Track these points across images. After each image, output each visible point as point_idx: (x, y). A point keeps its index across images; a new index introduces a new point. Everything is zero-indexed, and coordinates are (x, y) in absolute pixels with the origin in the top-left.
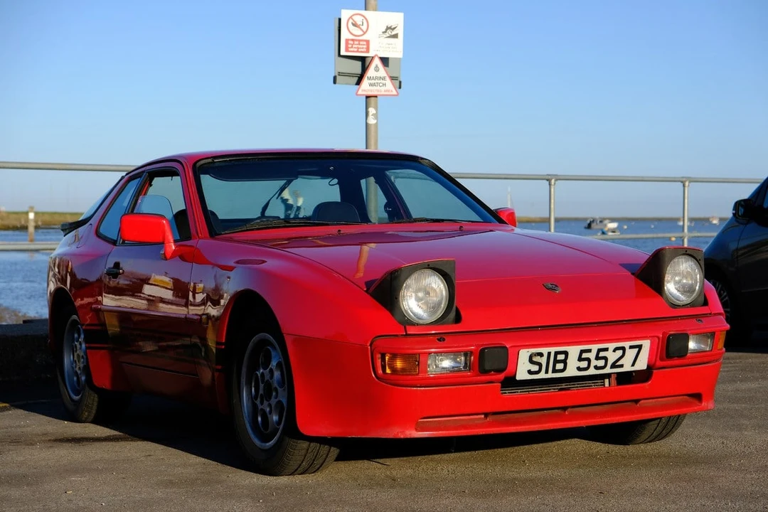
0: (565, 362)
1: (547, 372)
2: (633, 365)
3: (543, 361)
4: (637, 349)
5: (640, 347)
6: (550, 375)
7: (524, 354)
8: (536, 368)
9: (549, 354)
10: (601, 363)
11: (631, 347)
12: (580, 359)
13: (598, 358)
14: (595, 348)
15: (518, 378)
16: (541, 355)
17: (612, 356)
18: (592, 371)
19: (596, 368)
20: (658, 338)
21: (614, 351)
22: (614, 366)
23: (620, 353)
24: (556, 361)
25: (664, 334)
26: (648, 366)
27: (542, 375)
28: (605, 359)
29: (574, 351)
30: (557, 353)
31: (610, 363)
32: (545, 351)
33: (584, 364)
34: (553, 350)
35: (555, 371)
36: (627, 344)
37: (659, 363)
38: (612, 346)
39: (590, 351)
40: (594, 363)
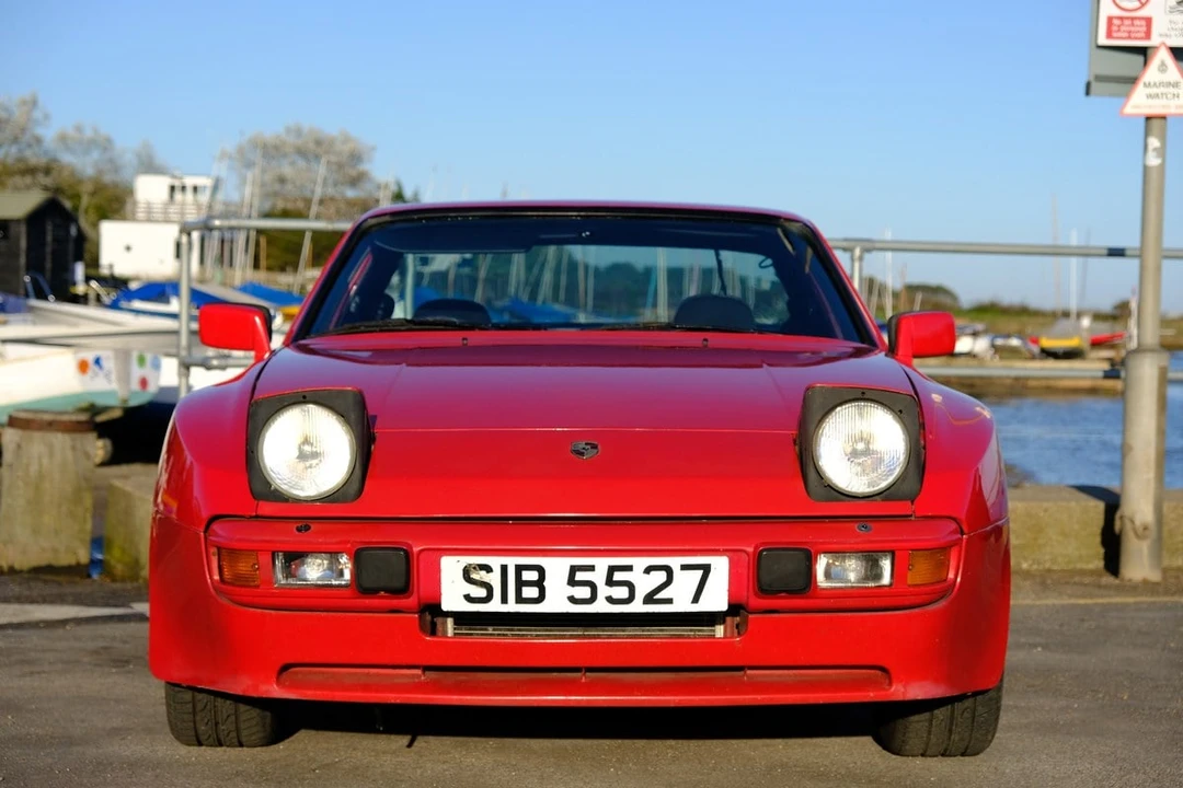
0: (540, 584)
1: (504, 600)
2: (696, 600)
3: (494, 579)
4: (699, 573)
5: (706, 569)
6: (512, 607)
7: (451, 567)
8: (482, 593)
9: (504, 569)
10: (622, 592)
11: (684, 567)
12: (572, 582)
13: (610, 582)
14: (602, 564)
15: (445, 607)
16: (488, 569)
17: (645, 584)
18: (601, 606)
19: (610, 600)
20: (747, 553)
21: (648, 570)
22: (649, 599)
23: (661, 577)
24: (520, 583)
25: (756, 548)
26: (730, 605)
27: (494, 606)
28: (630, 586)
29: (557, 568)
30: (519, 569)
31: (640, 594)
32: (495, 562)
33: (585, 592)
34: (512, 562)
35: (520, 599)
36: (675, 562)
37: (755, 602)
38: (640, 563)
39: (591, 568)
40: (604, 591)
